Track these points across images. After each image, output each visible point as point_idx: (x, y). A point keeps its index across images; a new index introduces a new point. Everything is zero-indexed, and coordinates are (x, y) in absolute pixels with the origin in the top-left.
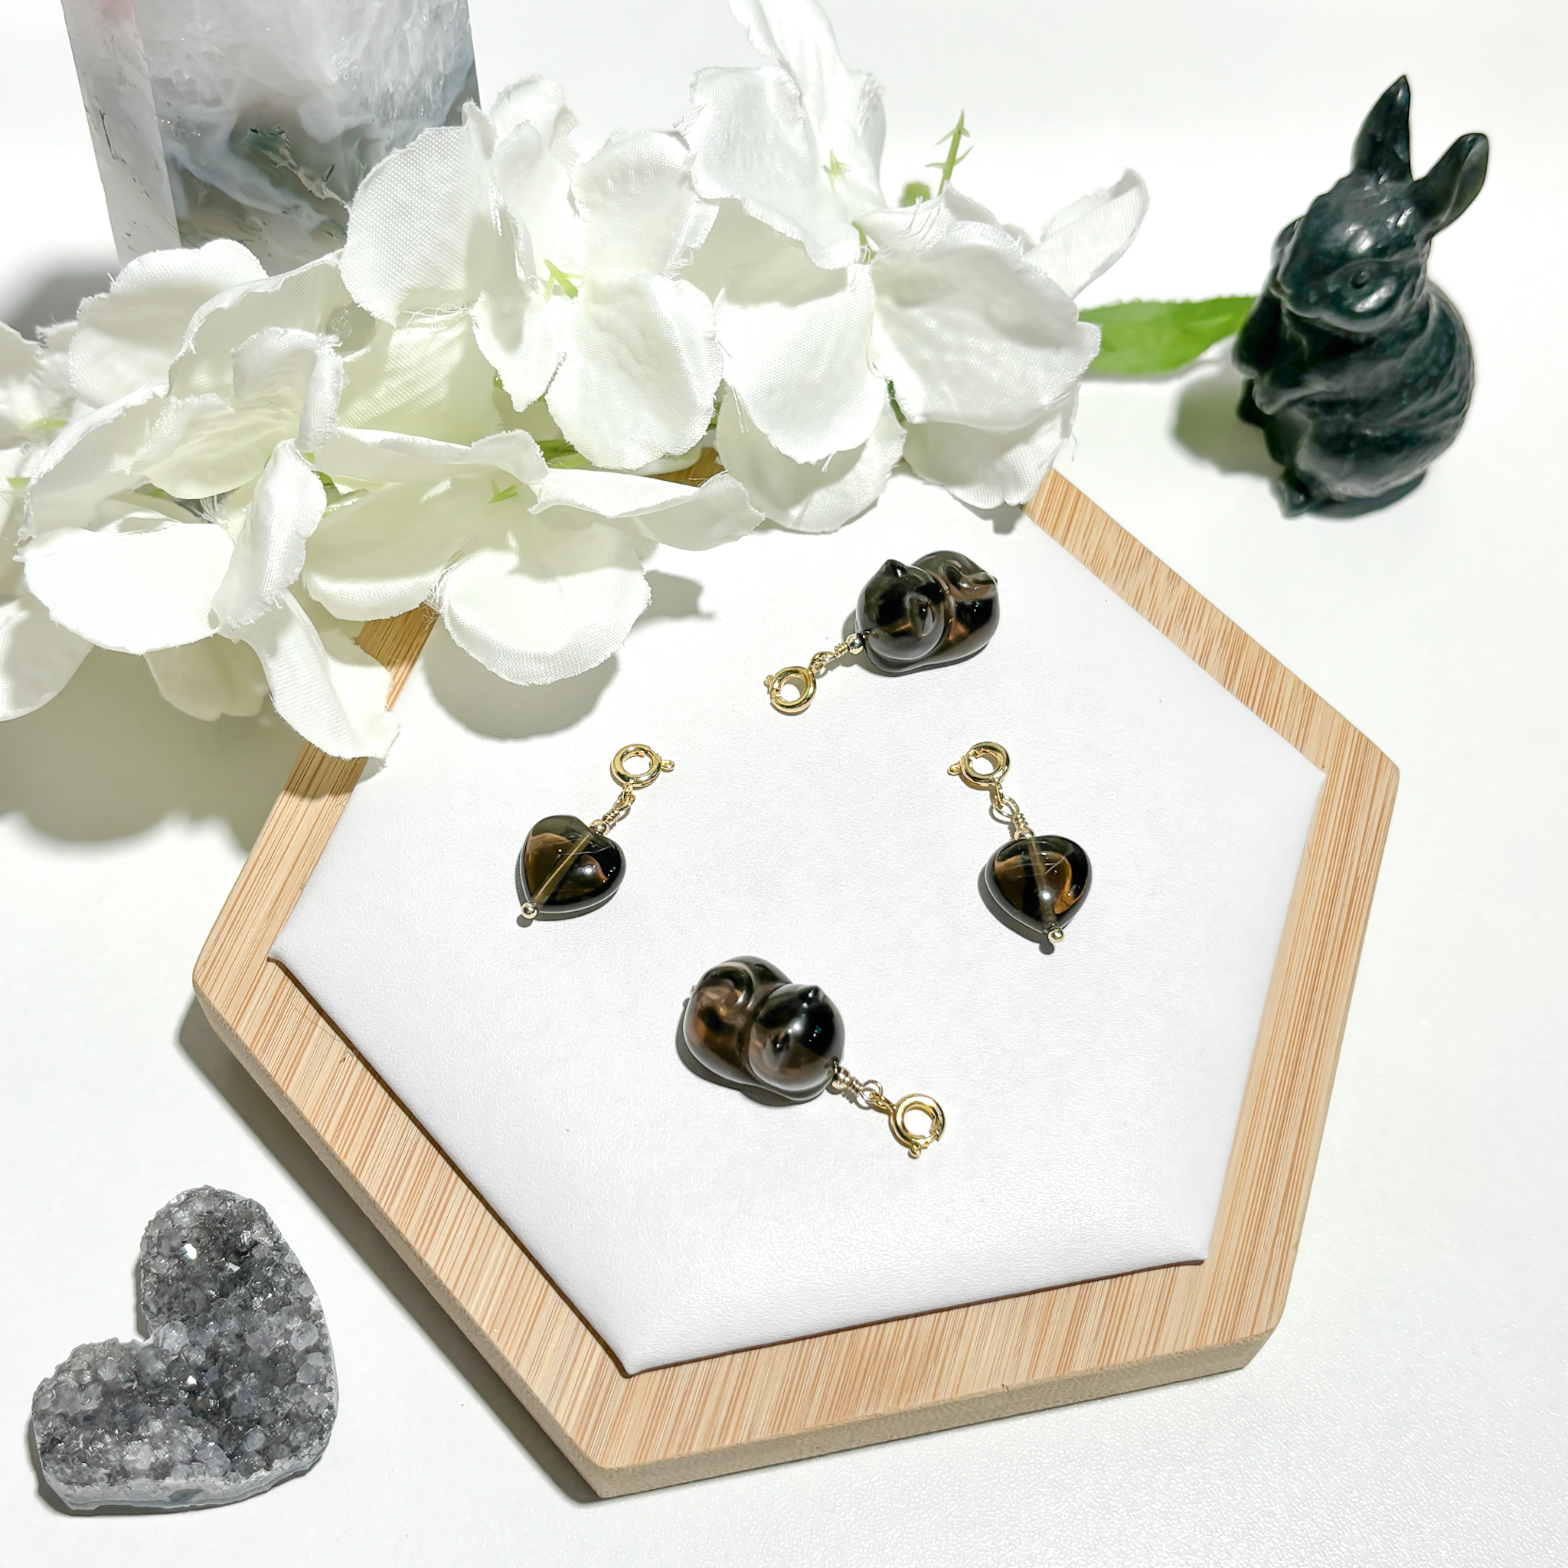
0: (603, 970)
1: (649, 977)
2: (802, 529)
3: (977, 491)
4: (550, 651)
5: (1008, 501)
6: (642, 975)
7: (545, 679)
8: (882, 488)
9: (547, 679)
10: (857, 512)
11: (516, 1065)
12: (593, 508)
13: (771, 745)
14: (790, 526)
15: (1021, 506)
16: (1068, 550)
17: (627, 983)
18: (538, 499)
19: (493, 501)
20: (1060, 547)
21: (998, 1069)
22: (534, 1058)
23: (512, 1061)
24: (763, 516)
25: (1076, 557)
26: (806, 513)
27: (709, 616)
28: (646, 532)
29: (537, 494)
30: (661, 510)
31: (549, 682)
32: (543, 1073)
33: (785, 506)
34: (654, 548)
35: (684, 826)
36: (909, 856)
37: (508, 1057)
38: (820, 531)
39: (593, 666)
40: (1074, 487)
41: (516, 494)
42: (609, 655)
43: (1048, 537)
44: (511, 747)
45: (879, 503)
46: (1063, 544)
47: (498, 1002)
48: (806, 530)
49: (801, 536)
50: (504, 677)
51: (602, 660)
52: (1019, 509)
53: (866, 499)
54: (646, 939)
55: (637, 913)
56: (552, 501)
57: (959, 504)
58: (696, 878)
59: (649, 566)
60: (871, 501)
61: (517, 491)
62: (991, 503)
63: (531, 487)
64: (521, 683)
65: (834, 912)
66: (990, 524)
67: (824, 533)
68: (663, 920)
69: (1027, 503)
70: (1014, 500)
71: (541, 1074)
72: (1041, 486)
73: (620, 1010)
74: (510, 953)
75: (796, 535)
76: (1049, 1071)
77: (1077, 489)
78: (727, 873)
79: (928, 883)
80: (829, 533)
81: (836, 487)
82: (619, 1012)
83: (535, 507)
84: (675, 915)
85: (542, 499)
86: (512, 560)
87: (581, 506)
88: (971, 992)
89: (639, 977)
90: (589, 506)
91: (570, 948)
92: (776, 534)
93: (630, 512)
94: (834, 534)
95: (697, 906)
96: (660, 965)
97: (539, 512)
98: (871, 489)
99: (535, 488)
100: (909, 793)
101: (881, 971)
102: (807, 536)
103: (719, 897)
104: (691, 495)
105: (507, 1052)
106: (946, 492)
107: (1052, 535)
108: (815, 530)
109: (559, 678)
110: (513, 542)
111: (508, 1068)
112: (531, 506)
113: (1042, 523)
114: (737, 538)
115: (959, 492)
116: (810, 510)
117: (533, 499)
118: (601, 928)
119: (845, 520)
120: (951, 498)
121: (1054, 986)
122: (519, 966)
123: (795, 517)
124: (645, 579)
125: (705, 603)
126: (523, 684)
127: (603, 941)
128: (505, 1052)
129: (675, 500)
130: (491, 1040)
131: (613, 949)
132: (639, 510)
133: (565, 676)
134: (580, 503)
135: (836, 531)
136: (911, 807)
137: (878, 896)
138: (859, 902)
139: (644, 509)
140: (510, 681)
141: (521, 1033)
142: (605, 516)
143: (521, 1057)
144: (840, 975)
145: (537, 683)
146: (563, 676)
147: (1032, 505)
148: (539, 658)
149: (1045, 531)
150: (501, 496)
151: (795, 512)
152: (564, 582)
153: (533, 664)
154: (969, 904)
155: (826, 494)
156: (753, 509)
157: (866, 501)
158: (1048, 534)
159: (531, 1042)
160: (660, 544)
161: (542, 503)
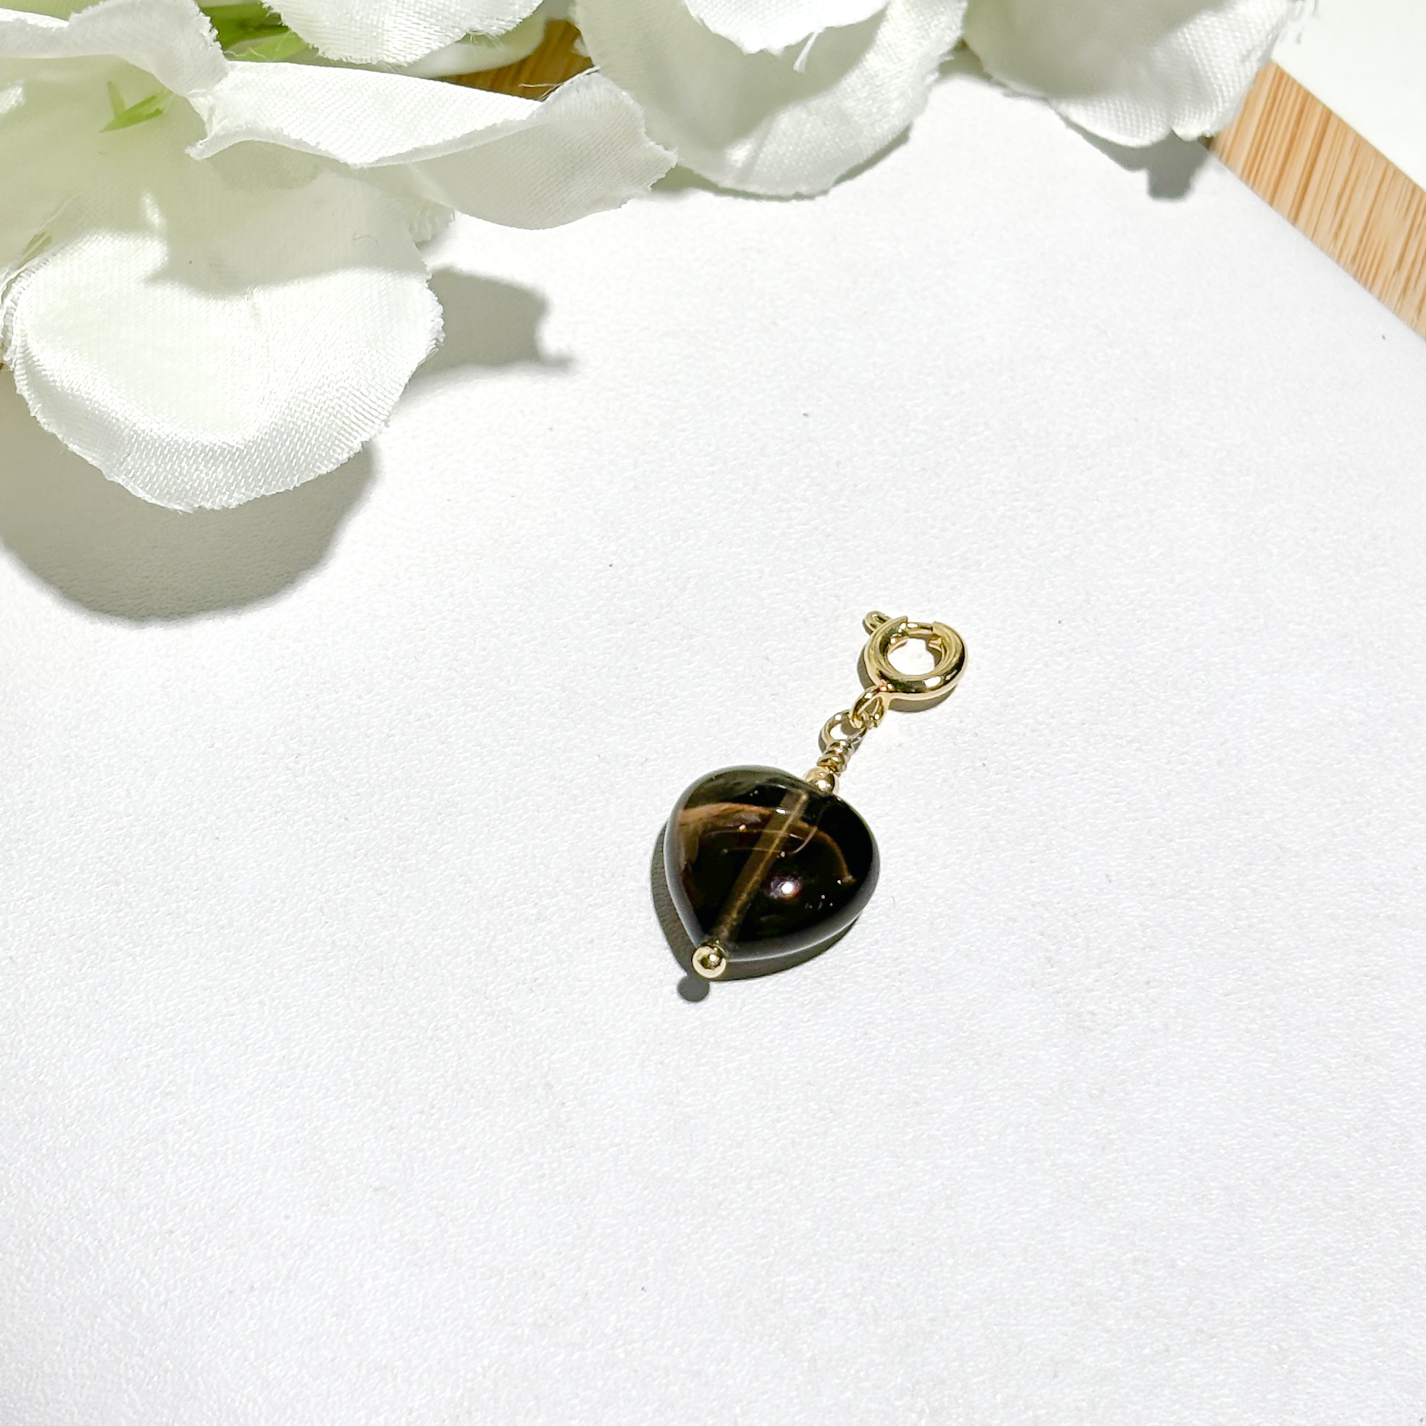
0: (341, 1102)
1: (436, 1116)
2: (752, 188)
3: (1116, 111)
4: (235, 438)
5: (1180, 132)
6: (422, 1112)
7: (225, 498)
8: (919, 104)
9: (230, 497)
10: (868, 153)
11: (162, 1299)
12: (322, 147)
13: (691, 637)
14: (727, 183)
15: (1207, 142)
16: (1305, 232)
17: (392, 1128)
18: (207, 126)
19: (110, 127)
20: (1289, 226)
21: (1159, 1307)
22: (200, 1283)
23: (153, 1290)
24: (673, 158)
25: (1321, 248)
26: (762, 155)
27: (562, 364)
28: (432, 191)
29: (205, 119)
30: (461, 149)
31: (234, 504)
32: (218, 1316)
33: (718, 142)
34: (447, 222)
35: (509, 804)
36: (976, 867)
37: (144, 1281)
38: (792, 192)
39: (324, 471)
40: (1318, 101)
41: (158, 112)
42: (357, 447)
43: (1263, 206)
44: (156, 636)
45: (914, 135)
46: (1294, 219)
47: (125, 1168)
48: (761, 191)
49: (752, 203)
50: (141, 494)
51: (344, 457)
52: (1202, 147)
53: (886, 127)
54: (431, 1039)
55: (411, 984)
56: (237, 133)
57: (1079, 138)
58: (535, 911)
59: (437, 260)
60: (898, 131)
61: (161, 107)
62: (1144, 136)
63: (193, 101)
64: (177, 507)
65: (821, 983)
66: (1140, 179)
67: (799, 196)
68: (466, 997)
69: (1218, 134)
70: (1190, 129)
71: (214, 1317)
72: (1248, 102)
73: (377, 1183)
74: (148, 1066)
75: (740, 202)
76: (1266, 1311)
77: (1324, 106)
78: (599, 901)
79: (1014, 921)
80: (810, 197)
81: (823, 103)
82: (376, 1190)
83: (200, 145)
84: (491, 987)
85: (215, 129)
86: (153, 253)
87: (299, 142)
88: (1103, 1148)
89: (416, 1117)
90: (313, 144)
91: (272, 1057)
92: (701, 199)
93: (400, 156)
94: (820, 199)
95: (536, 969)
96: (460, 1091)
97: (210, 154)
98: (897, 105)
99: (201, 103)
100: (976, 735)
101: (917, 1103)
102: (765, 204)
103: (582, 950)
104: (524, 118)
105: (143, 1272)
106: (1052, 112)
107: (1271, 203)
108: (781, 191)
109: (254, 495)
110: (155, 217)
111: (145, 1305)
112: (192, 142)
113: (1250, 176)
114: (619, 203)
115: (1079, 113)
116: (770, 148)
117: (197, 128)
118: (337, 1015)
119: (843, 170)
120: (1062, 124)
121: (1276, 1135)
122: (169, 1093)
123: (739, 165)
124: (430, 288)
125: (552, 337)
126: (181, 508)
127: (340, 1041)
128: (138, 1271)
129: (493, 129)
130: (109, 1246)
131: (363, 1059)
132: (417, 151)
133: (267, 490)
134: (294, 136)
135: (825, 192)
136: (979, 764)
137: (911, 949)
138: (871, 962)
139: (428, 149)
140: (153, 501)
141: (172, 1232)
142: (346, 164)
143: (172, 1282)
144: (832, 1111)
145: (208, 506)
146: (263, 492)
147: (1229, 144)
148: (212, 455)
149: (1256, 193)
150: (129, 118)
151: (739, 154)
152: (266, 299)
153: (201, 467)
154: (1099, 966)
155: (804, 116)
156: (652, 143)
157: (884, 130)
158: (1263, 199)
159: (192, 1252)
160: (458, 214)
161: (216, 137)
